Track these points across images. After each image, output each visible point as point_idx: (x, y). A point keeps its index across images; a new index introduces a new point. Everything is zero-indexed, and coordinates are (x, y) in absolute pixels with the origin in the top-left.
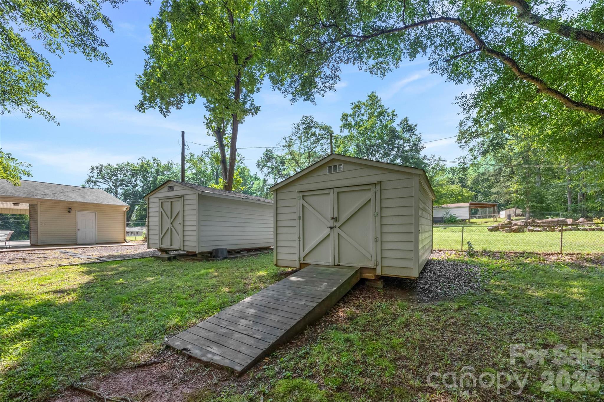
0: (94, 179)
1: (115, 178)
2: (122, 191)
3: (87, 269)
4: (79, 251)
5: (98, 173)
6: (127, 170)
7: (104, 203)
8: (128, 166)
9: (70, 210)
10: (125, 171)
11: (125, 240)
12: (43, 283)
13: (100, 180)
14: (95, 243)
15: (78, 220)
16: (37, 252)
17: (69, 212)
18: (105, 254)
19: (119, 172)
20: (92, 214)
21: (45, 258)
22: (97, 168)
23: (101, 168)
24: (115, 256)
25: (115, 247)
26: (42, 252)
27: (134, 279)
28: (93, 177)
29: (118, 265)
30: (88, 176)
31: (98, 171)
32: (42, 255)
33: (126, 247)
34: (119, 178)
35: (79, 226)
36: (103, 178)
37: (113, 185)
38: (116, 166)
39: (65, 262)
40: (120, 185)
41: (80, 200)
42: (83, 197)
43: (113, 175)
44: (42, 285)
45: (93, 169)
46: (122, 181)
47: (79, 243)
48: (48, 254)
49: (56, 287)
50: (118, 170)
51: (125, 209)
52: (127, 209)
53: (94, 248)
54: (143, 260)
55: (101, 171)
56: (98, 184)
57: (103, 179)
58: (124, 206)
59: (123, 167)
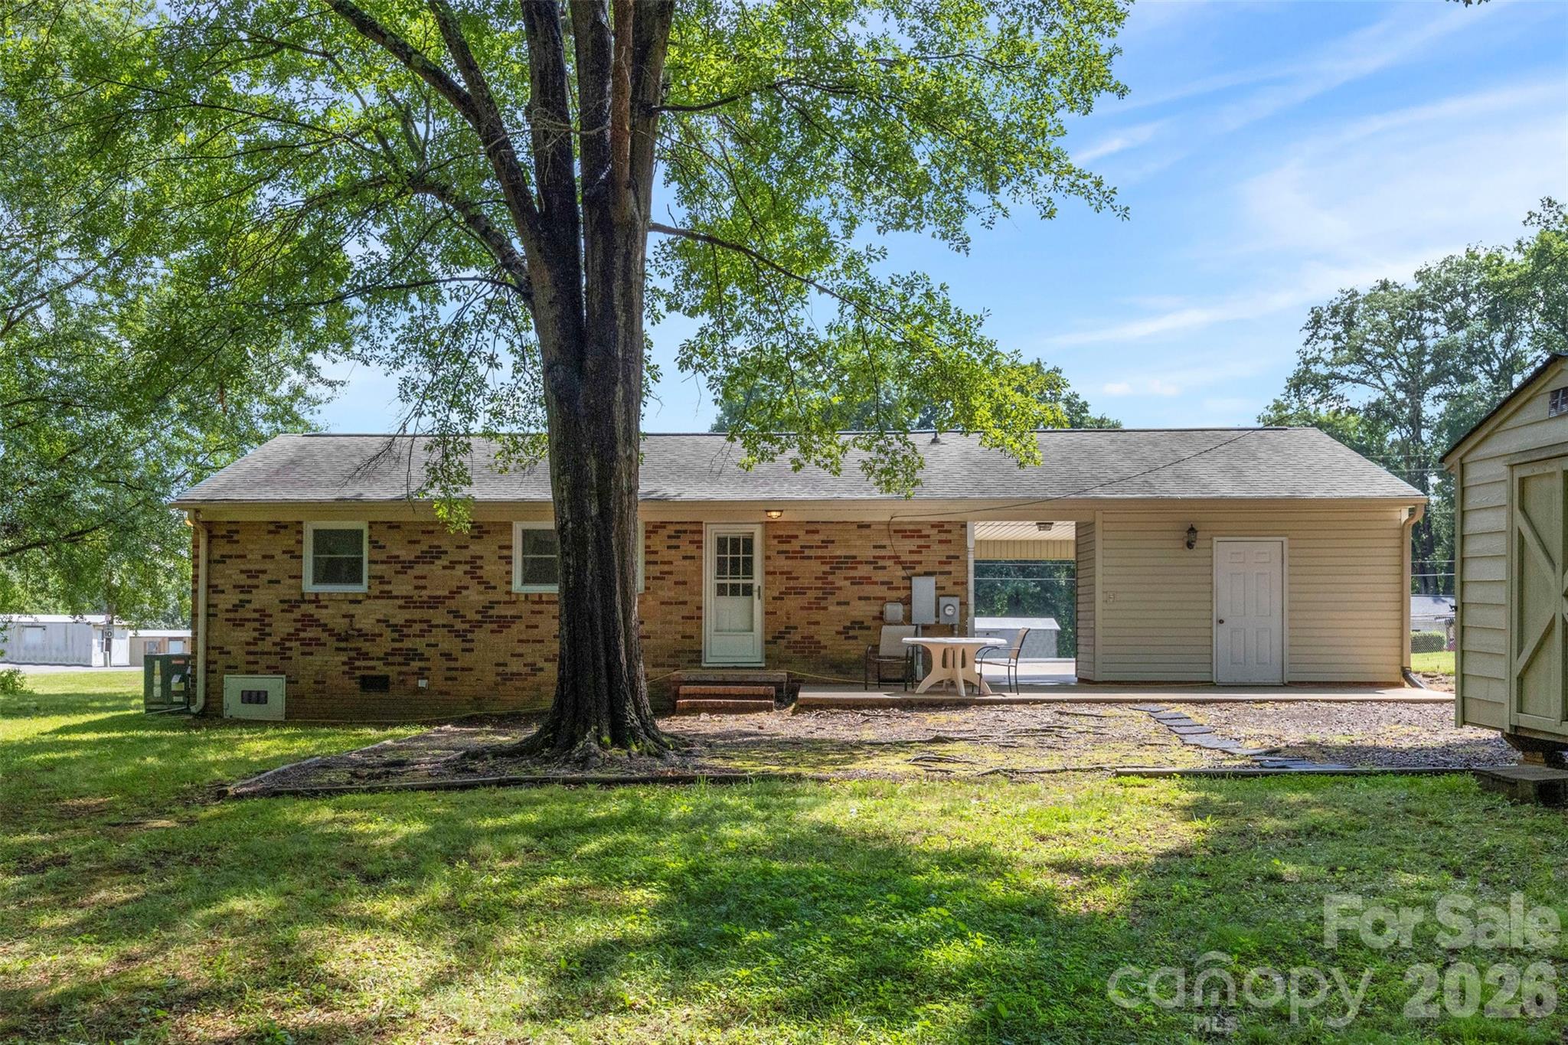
0: (1321, 369)
1: (1413, 344)
2: (1443, 405)
3: (1194, 795)
4: (1207, 716)
5: (1337, 338)
6: (1465, 295)
7: (1316, 494)
8: (1469, 269)
9: (1191, 536)
10: (1458, 301)
11: (1405, 673)
12: (1044, 831)
13: (1344, 371)
14: (1277, 681)
15: (1221, 579)
16: (1084, 709)
17: (1190, 545)
18: (1295, 735)
19: (1428, 314)
20: (1270, 549)
21: (1099, 737)
22: (1335, 312)
23: (1351, 311)
24: (1323, 750)
25: (1349, 707)
26: (1098, 710)
27: (1333, 870)
28: (1316, 361)
29: (1308, 796)
30: (1297, 359)
31: (1339, 329)
32: (1093, 722)
33: (1400, 708)
34: (1431, 343)
35: (1222, 609)
36: (1359, 355)
37: (1399, 386)
38: (1413, 286)
39: (1148, 759)
40: (1435, 379)
41: (1226, 488)
42: (1239, 474)
43: (1399, 335)
44: (1043, 839)
45: (1317, 322)
46: (1443, 353)
47: (1222, 677)
48: (1112, 722)
49: (1068, 851)
50: (1422, 305)
51: (1404, 516)
52: (1412, 512)
53: (1269, 708)
54: (1428, 782)
55: (1349, 324)
56: (1339, 389)
57: (1359, 362)
58: (1398, 502)
59: (1447, 282)
